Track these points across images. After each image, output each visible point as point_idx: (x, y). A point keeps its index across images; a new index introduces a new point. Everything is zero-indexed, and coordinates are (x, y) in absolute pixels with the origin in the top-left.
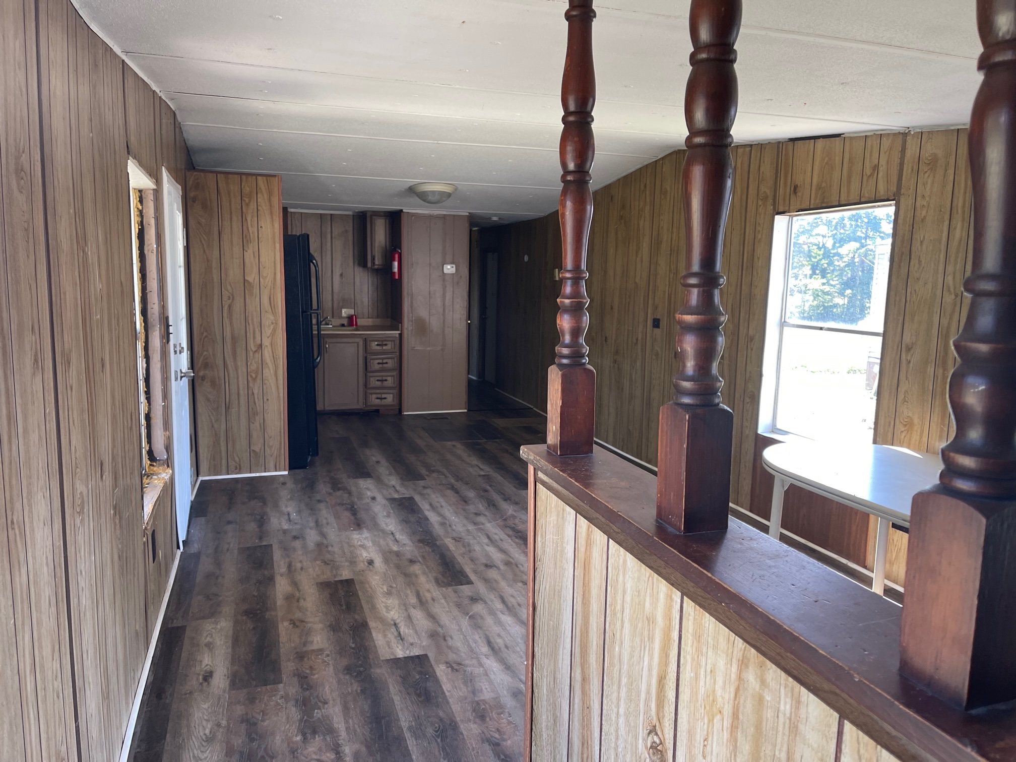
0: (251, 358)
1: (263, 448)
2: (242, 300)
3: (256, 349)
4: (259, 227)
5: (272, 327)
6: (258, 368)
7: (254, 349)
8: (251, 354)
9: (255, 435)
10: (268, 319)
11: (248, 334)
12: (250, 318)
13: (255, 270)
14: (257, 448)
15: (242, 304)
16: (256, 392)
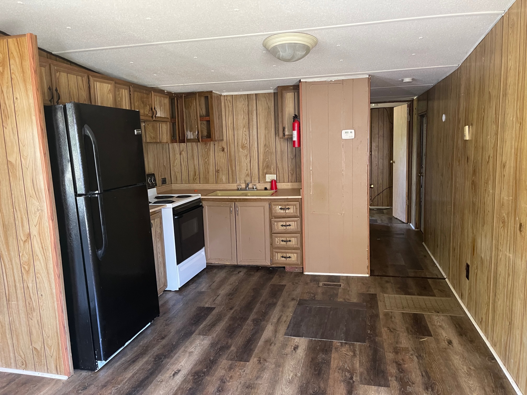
0: (22, 247)
1: (43, 346)
2: (7, 183)
3: (26, 238)
4: (15, 98)
5: (38, 214)
6: (29, 259)
7: (24, 239)
8: (22, 243)
9: (34, 332)
10: (34, 205)
11: (17, 222)
12: (17, 204)
13: (16, 149)
14: (38, 346)
15: (8, 188)
16: (30, 285)
